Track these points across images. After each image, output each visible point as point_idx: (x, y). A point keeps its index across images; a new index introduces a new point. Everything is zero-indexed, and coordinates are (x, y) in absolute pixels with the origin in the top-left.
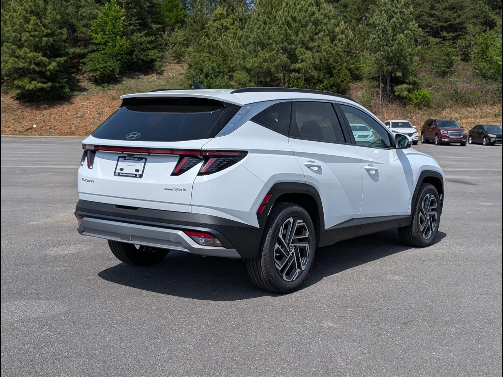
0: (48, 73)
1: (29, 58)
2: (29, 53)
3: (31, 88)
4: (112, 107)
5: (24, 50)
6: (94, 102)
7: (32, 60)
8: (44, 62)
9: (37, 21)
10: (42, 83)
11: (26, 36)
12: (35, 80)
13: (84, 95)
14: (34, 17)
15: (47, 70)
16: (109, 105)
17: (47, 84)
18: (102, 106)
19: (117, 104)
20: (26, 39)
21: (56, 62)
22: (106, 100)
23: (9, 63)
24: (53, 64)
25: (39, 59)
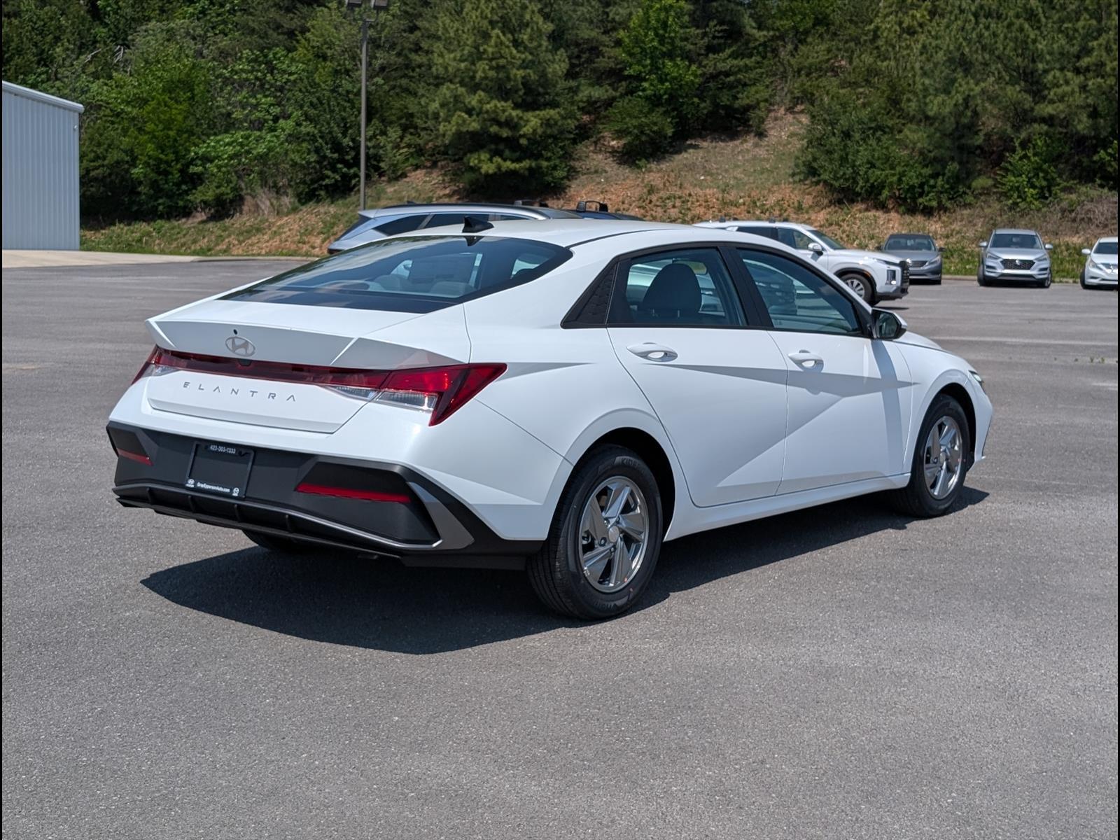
0: (523, 141)
1: (487, 112)
2: (488, 103)
3: (491, 172)
4: (644, 208)
5: (480, 96)
6: (613, 197)
7: (493, 116)
8: (516, 120)
9: (502, 38)
10: (513, 161)
11: (484, 69)
12: (501, 156)
13: (599, 183)
14: (497, 31)
15: (521, 136)
16: (640, 203)
17: (521, 162)
18: (626, 206)
19: (657, 200)
20: (483, 75)
21: (541, 119)
22: (637, 192)
23: (453, 123)
24: (532, 122)
25: (507, 114)
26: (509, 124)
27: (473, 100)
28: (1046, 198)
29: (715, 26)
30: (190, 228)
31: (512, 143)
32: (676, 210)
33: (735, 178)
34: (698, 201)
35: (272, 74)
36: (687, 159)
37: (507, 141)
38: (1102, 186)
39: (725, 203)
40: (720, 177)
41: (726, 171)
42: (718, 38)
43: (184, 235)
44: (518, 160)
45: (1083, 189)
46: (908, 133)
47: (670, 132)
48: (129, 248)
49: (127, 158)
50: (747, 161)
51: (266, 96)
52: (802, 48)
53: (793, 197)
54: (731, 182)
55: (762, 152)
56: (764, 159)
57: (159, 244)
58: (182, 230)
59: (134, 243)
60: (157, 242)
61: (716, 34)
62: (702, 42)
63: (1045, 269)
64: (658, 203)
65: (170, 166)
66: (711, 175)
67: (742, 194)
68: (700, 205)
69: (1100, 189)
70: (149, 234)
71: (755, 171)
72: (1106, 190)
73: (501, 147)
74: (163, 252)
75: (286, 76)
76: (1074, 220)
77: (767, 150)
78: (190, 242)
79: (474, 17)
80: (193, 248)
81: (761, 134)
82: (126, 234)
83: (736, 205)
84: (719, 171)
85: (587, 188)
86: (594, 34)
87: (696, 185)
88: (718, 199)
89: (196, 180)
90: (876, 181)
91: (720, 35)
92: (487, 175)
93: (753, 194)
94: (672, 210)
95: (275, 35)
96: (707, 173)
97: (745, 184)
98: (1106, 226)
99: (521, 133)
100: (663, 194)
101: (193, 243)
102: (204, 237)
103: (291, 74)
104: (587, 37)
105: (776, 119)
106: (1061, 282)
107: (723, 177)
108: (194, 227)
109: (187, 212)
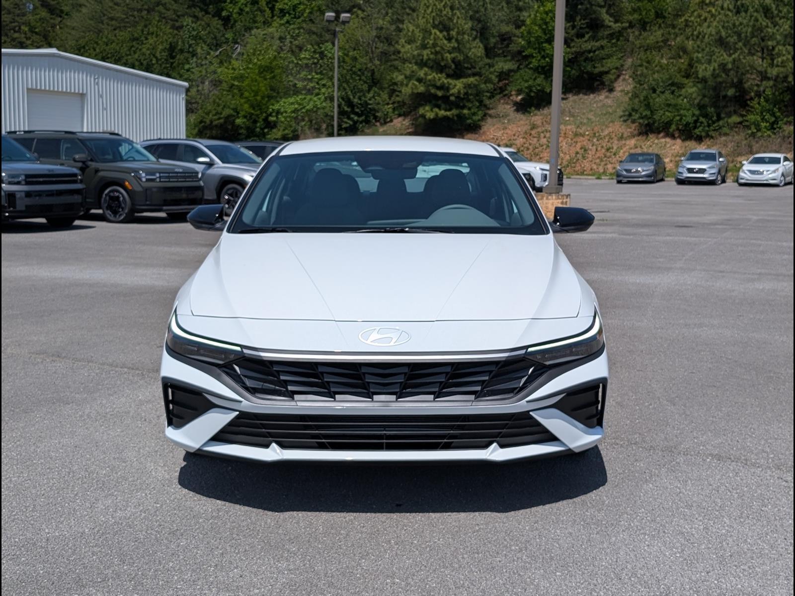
0: (452, 98)
1: (430, 81)
2: (430, 75)
3: (432, 117)
5: (425, 71)
7: (433, 83)
8: (447, 85)
9: (439, 34)
10: (446, 110)
11: (428, 54)
12: (438, 107)
13: (503, 123)
14: (436, 30)
17: (451, 111)
19: (535, 133)
20: (427, 58)
21: (464, 84)
22: (525, 128)
23: (410, 87)
24: (458, 86)
25: (441, 81)
26: (441, 88)
27: (421, 74)
28: (775, 129)
31: (445, 99)
33: (588, 119)
35: (323, 59)
37: (442, 98)
40: (579, 118)
41: (584, 114)
50: (598, 107)
51: (317, 74)
54: (585, 121)
55: (609, 101)
56: (609, 106)
61: (582, 26)
65: (258, 117)
66: (573, 116)
67: (589, 129)
77: (613, 101)
81: (611, 90)
84: (579, 114)
85: (495, 127)
87: (562, 124)
89: (271, 126)
91: (585, 26)
92: (431, 120)
95: (327, 35)
99: (451, 93)
100: (540, 130)
104: (505, 31)
105: (624, 80)
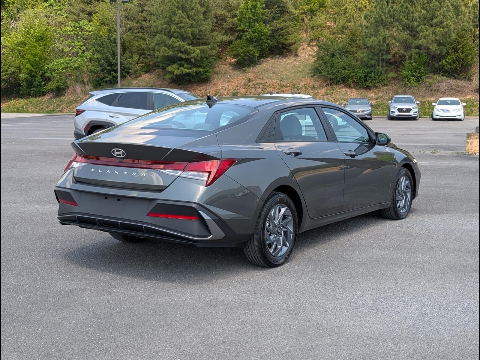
0: (193, 60)
1: (176, 47)
2: (177, 43)
3: (178, 73)
4: (246, 89)
5: (173, 40)
6: (233, 84)
7: (179, 49)
8: (189, 50)
9: (182, 14)
10: (188, 69)
11: (174, 28)
12: (183, 66)
13: (227, 78)
14: (180, 11)
15: (192, 58)
16: (245, 87)
17: (192, 69)
18: (238, 88)
19: (252, 85)
20: (174, 31)
21: (200, 50)
22: (243, 82)
23: (161, 52)
24: (196, 51)
25: (185, 47)
26: (186, 52)
27: (169, 42)
28: (420, 81)
29: (276, 8)
30: (45, 101)
31: (188, 61)
32: (260, 89)
33: (286, 75)
34: (270, 85)
35: (82, 31)
36: (265, 67)
37: (185, 60)
38: (443, 76)
39: (281, 86)
40: (280, 75)
41: (282, 72)
42: (278, 13)
43: (43, 104)
44: (191, 68)
45: (435, 77)
46: (359, 54)
47: (258, 55)
48: (18, 111)
49: (18, 71)
50: (291, 67)
51: (78, 42)
52: (314, 18)
53: (311, 83)
54: (284, 77)
55: (297, 64)
56: (299, 66)
57: (31, 109)
58: (42, 102)
59: (20, 108)
60: (31, 107)
61: (277, 12)
62: (270, 15)
63: (416, 112)
64: (252, 87)
65: (36, 74)
66: (276, 74)
67: (289, 82)
68: (270, 87)
69: (442, 77)
70: (26, 104)
71: (294, 72)
72: (445, 77)
73: (183, 62)
74: (33, 112)
75: (88, 33)
76: (431, 91)
77: (300, 63)
78: (45, 108)
79: (169, 5)
80: (46, 110)
81: (296, 56)
82: (17, 104)
83: (286, 87)
84: (279, 72)
85: (222, 80)
86: (223, 12)
87: (269, 78)
88: (278, 84)
89: (48, 80)
90: (346, 75)
91: (278, 12)
92: (176, 75)
93: (294, 82)
94: (259, 89)
95: (83, 15)
96: (274, 73)
97: (290, 78)
98: (445, 93)
99: (192, 56)
100: (254, 82)
101: (46, 108)
102: (51, 105)
103: (90, 32)
104: (220, 14)
105: (303, 49)
106: (424, 117)
107: (281, 74)
108: (47, 101)
109: (44, 94)
